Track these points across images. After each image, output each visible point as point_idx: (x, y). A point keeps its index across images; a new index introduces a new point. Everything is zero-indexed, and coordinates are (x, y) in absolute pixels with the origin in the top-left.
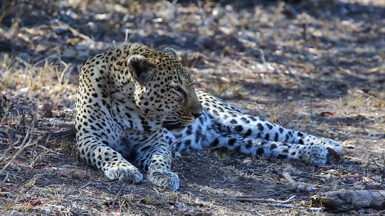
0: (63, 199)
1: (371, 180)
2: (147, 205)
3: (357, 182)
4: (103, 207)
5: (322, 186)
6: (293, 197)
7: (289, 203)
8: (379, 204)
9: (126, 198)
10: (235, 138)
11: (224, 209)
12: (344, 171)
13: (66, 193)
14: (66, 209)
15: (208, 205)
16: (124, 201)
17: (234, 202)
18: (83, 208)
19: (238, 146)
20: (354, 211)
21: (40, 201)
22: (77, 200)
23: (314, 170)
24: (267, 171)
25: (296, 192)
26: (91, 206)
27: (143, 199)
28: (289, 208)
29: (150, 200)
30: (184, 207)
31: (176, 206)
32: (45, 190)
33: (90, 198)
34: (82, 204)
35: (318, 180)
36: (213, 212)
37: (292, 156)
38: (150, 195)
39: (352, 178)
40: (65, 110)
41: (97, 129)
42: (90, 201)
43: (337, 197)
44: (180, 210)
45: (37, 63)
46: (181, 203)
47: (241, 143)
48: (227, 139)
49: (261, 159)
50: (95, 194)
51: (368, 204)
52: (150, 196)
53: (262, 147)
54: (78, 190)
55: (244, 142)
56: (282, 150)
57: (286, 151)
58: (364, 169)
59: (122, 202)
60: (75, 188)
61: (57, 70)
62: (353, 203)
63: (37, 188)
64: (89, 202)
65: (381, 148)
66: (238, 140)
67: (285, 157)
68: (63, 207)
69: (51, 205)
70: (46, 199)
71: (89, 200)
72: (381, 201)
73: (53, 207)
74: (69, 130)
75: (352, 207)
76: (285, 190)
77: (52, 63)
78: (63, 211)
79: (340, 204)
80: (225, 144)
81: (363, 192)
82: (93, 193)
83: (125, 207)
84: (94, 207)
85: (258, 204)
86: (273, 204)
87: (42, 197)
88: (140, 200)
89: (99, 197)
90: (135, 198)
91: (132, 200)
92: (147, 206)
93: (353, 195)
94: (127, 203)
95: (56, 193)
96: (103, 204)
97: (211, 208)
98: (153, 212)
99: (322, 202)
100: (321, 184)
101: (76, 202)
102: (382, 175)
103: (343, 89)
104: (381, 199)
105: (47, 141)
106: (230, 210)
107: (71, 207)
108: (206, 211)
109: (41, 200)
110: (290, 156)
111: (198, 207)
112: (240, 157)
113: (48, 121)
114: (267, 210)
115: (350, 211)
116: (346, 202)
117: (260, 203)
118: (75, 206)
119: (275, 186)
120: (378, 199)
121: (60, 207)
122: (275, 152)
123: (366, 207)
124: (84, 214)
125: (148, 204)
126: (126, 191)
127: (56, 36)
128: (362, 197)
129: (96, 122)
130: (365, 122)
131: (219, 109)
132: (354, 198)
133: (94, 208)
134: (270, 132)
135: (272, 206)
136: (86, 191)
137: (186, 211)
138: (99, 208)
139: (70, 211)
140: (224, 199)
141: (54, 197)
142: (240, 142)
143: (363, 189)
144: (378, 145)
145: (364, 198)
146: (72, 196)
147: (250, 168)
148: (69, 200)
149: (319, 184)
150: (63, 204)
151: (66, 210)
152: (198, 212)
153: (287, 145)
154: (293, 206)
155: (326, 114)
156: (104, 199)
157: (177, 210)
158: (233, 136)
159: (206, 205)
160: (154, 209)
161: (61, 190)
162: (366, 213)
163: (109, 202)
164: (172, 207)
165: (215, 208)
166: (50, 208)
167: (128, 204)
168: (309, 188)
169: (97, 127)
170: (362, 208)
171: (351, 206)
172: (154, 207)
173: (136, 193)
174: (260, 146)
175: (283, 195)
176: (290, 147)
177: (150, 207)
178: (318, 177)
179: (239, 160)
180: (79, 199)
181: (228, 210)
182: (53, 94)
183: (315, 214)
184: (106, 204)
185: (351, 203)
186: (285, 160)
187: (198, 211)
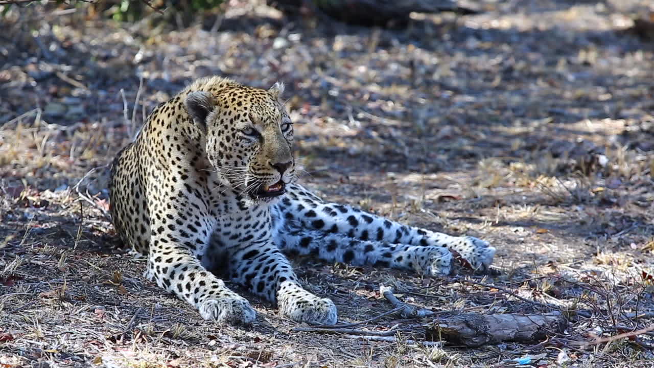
0: (46, 332)
1: (516, 298)
2: (174, 339)
3: (495, 302)
4: (107, 343)
5: (441, 308)
6: (397, 325)
7: (391, 334)
8: (529, 335)
9: (141, 329)
10: (311, 236)
11: (292, 345)
12: (475, 285)
13: (50, 322)
14: (52, 347)
15: (267, 338)
16: (140, 333)
17: (308, 334)
18: (76, 346)
19: (314, 248)
20: (490, 346)
21: (11, 335)
22: (67, 332)
23: (428, 285)
24: (358, 286)
25: (401, 318)
26: (89, 342)
27: (169, 330)
28: (391, 342)
29: (179, 333)
30: (231, 342)
31: (219, 341)
32: (18, 317)
33: (87, 330)
34: (75, 339)
35: (435, 300)
36: (275, 350)
37: (397, 263)
38: (179, 325)
39: (488, 296)
40: (48, 196)
41: (189, 235)
42: (87, 335)
43: (464, 325)
44: (226, 347)
45: (6, 125)
46: (226, 336)
47: (320, 244)
48: (298, 238)
49: (347, 268)
50: (95, 323)
51: (512, 335)
52: (179, 327)
53: (352, 249)
54: (69, 318)
55: (324, 241)
56: (382, 253)
57: (388, 255)
58: (506, 282)
59: (136, 335)
60: (65, 315)
61: (35, 134)
62: (490, 335)
63: (7, 315)
64: (85, 336)
65: (531, 250)
66: (315, 238)
67: (386, 264)
68: (46, 344)
69: (29, 341)
70: (20, 331)
71: (86, 333)
72: (532, 331)
73: (31, 344)
74: (54, 227)
75: (487, 341)
76: (384, 315)
77: (28, 125)
78: (47, 351)
79: (468, 335)
80: (296, 246)
81: (505, 317)
82: (92, 323)
83: (142, 342)
84: (94, 344)
85: (345, 338)
86: (367, 337)
87: (14, 329)
88: (164, 332)
89: (101, 328)
90: (156, 329)
91: (151, 332)
92: (175, 341)
93: (488, 323)
94: (143, 336)
95: (36, 323)
96: (107, 339)
97: (271, 343)
98: (184, 350)
99: (442, 333)
100: (439, 306)
101: (65, 335)
102: (532, 291)
103: (472, 160)
104: (531, 327)
105: (22, 243)
106: (301, 346)
107: (59, 344)
108: (265, 348)
109: (12, 333)
110: (394, 263)
111: (252, 341)
112: (317, 266)
113: (23, 213)
114: (357, 346)
115: (485, 346)
116: (477, 333)
117: (346, 335)
118: (65, 342)
119: (370, 310)
120: (527, 328)
121: (41, 344)
122: (371, 258)
123: (509, 341)
124: (78, 353)
125: (176, 338)
126: (142, 319)
127: (33, 83)
128: (503, 325)
129: (188, 222)
130: (505, 211)
131: (292, 196)
132: (489, 327)
133: (93, 346)
134: (369, 227)
135: (365, 340)
136: (81, 319)
137: (234, 349)
138: (100, 344)
139: (57, 350)
140: (291, 330)
141: (32, 329)
142: (317, 241)
143: (504, 313)
144: (526, 246)
145: (506, 326)
146: (60, 327)
147: (331, 282)
148: (56, 334)
149: (437, 306)
150: (46, 339)
151: (51, 349)
152: (253, 350)
153: (389, 247)
154: (398, 339)
155: (447, 199)
156: (109, 331)
157: (220, 347)
158: (306, 234)
159: (265, 339)
160: (185, 345)
161: (42, 319)
162: (508, 348)
163: (116, 336)
164: (213, 343)
165: (279, 344)
166: (26, 345)
167: (145, 339)
168: (421, 313)
169: (189, 232)
170: (503, 341)
171: (486, 339)
172: (184, 343)
173: (158, 321)
174: (348, 248)
175: (382, 323)
176: (393, 249)
177: (179, 343)
178: (434, 295)
179: (314, 270)
180: (71, 331)
181: (298, 346)
182: (29, 171)
183: (431, 351)
184: (113, 340)
185: (485, 335)
186: (385, 269)
187: (252, 348)
